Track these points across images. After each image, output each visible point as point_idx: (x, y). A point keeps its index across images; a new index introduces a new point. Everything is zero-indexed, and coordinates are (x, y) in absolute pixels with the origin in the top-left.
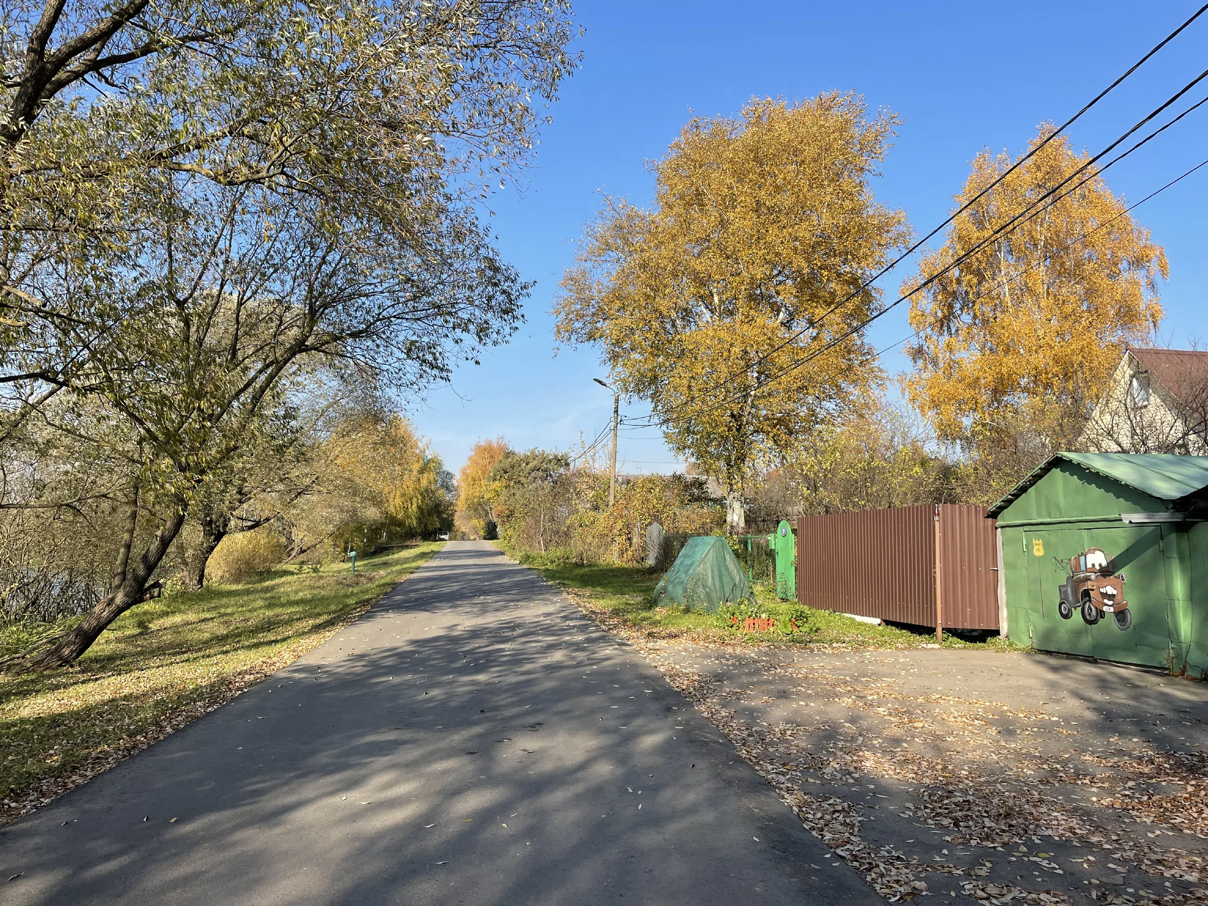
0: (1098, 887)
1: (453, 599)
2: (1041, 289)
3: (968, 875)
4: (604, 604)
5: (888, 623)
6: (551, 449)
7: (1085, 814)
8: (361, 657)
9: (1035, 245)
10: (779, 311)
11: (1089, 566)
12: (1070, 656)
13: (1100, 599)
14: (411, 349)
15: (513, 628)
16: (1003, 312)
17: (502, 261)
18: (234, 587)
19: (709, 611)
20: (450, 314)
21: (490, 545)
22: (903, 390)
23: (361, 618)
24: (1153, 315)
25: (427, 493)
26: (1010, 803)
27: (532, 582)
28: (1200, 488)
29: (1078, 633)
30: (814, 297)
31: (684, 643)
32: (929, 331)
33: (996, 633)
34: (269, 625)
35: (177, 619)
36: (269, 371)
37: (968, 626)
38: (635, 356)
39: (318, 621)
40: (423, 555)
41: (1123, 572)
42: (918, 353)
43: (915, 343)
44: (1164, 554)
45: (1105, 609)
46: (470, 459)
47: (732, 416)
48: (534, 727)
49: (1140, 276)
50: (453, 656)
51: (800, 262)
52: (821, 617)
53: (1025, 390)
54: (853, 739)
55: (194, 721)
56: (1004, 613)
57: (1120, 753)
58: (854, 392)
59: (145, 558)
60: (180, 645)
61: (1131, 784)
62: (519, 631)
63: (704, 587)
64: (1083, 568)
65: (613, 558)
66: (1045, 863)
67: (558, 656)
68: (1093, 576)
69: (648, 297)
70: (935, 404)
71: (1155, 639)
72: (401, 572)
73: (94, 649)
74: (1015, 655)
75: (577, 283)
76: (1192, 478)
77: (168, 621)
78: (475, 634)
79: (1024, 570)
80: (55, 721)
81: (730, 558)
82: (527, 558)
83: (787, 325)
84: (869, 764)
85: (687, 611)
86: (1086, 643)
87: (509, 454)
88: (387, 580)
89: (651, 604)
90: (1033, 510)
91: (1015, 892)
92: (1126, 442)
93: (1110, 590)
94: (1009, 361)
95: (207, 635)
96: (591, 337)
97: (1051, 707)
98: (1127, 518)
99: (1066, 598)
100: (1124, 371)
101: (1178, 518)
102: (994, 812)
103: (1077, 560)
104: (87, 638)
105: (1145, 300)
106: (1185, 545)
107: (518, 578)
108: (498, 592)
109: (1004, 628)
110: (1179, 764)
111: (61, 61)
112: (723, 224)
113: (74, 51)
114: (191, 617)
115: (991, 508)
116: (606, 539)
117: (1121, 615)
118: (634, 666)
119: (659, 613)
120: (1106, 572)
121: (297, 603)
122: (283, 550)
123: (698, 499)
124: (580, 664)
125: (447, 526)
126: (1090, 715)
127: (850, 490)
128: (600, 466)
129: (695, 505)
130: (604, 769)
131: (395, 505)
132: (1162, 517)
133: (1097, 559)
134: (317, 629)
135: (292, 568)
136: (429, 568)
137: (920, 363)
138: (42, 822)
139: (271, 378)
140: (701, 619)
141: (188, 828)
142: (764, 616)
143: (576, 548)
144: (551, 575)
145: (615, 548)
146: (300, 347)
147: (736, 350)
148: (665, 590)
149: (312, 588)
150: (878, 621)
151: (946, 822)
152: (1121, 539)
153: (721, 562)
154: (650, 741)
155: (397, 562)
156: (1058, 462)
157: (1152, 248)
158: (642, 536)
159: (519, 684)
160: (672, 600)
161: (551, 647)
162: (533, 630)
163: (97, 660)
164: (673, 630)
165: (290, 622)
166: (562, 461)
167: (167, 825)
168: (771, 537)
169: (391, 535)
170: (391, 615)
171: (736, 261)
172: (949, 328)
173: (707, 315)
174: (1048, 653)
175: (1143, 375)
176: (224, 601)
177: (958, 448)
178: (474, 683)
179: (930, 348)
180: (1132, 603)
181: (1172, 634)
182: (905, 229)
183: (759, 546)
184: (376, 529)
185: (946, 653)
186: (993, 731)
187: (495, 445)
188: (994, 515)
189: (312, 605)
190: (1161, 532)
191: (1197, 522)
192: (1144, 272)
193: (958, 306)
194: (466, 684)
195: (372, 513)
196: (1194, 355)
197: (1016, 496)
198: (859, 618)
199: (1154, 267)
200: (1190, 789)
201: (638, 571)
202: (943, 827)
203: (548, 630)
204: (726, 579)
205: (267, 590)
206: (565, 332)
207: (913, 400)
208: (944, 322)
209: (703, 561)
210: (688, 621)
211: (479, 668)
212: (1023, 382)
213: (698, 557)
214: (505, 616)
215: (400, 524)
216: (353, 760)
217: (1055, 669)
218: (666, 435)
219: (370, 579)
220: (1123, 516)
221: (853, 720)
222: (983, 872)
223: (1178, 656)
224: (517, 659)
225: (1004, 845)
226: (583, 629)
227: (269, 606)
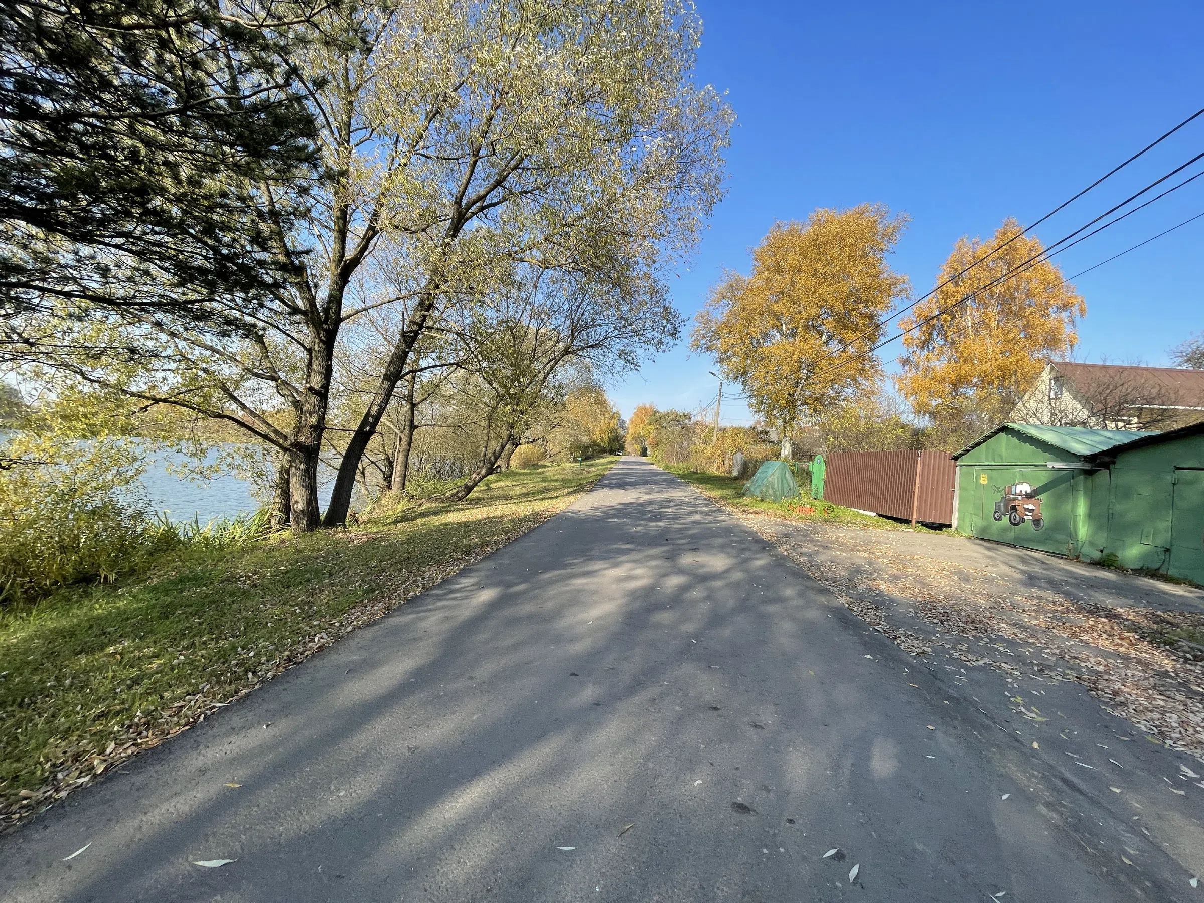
0: (1037, 665)
1: (634, 484)
2: (993, 324)
3: (954, 648)
4: (716, 493)
5: (880, 515)
6: (680, 410)
7: (1023, 627)
8: (597, 509)
9: (993, 296)
10: (822, 335)
11: (1018, 491)
12: (997, 542)
13: (1023, 511)
14: (622, 354)
15: (670, 501)
16: (965, 337)
17: (673, 306)
18: (523, 471)
19: (774, 501)
20: (642, 335)
21: (644, 459)
22: (895, 383)
23: (591, 490)
24: (1071, 341)
25: (612, 430)
26: (973, 616)
27: (673, 479)
28: (1105, 449)
29: (1005, 530)
30: (845, 327)
31: (762, 517)
32: (915, 348)
33: (949, 526)
34: (546, 490)
35: (502, 484)
36: (552, 363)
37: (932, 520)
38: (734, 359)
39: (571, 490)
40: (611, 462)
41: (1042, 497)
42: (906, 362)
43: (905, 355)
44: (1073, 489)
45: (1026, 517)
46: (635, 414)
47: (789, 394)
48: (695, 550)
49: (1065, 315)
50: (643, 513)
51: (839, 306)
52: (841, 510)
53: (975, 385)
54: (871, 574)
55: (531, 530)
56: (956, 515)
57: (1040, 598)
58: (865, 384)
59: (494, 453)
60: (507, 496)
61: (1049, 615)
62: (672, 504)
63: (773, 488)
64: (1013, 492)
65: (714, 470)
66: (1001, 648)
67: (697, 517)
68: (1020, 498)
69: (745, 326)
70: (914, 392)
71: (1060, 537)
72: (604, 469)
73: (472, 495)
74: (961, 539)
75: (705, 319)
76: (1099, 443)
77: (499, 484)
78: (650, 503)
79: (972, 492)
80: (466, 525)
81: (788, 474)
82: (667, 467)
83: (826, 343)
84: (883, 587)
85: (762, 500)
86: (1010, 536)
87: (656, 412)
88: (598, 472)
89: (741, 495)
90: (983, 456)
91: (986, 660)
92: (1046, 419)
93: (1031, 507)
94: (966, 367)
95: (518, 493)
96: (709, 348)
97: (990, 569)
98: (1050, 465)
99: (1000, 510)
100: (1046, 375)
101: (1087, 467)
102: (964, 619)
103: (1010, 488)
104: (469, 489)
105: (1067, 330)
106: (1089, 482)
107: (664, 477)
108: (656, 483)
109: (955, 523)
110: (1081, 608)
111: (469, 207)
112: (793, 284)
113: (474, 203)
114: (508, 483)
115: (955, 454)
116: (710, 460)
117: (1037, 522)
118: (739, 526)
119: (746, 500)
120: (1029, 496)
121: (556, 481)
122: (544, 455)
123: (764, 441)
124: (710, 522)
125: (621, 448)
126: (1019, 576)
127: (859, 439)
128: (709, 420)
129: (762, 444)
130: (738, 576)
131: (597, 436)
132: (1076, 465)
133: (1025, 488)
134: (570, 493)
135: (548, 464)
136: (616, 469)
137: (907, 368)
138: (483, 565)
139: (552, 368)
140: (770, 506)
141: (547, 576)
142: (808, 506)
143: (695, 463)
144: (682, 476)
145: (715, 465)
146: (566, 352)
147: (795, 357)
148: (748, 489)
149: (560, 473)
150: (875, 514)
151: (935, 621)
152: (1043, 477)
153: (783, 478)
154: (759, 563)
155: (598, 465)
156: (1004, 429)
157: (1075, 297)
158: (730, 459)
159: (681, 529)
160: (753, 495)
161: (691, 513)
162: (680, 504)
163: (472, 499)
164: (757, 510)
165: (556, 489)
166: (687, 417)
167: (537, 573)
168: (810, 464)
169: (593, 451)
170: (605, 489)
171: (799, 305)
172: (928, 347)
173: (778, 336)
174: (982, 539)
175: (1060, 379)
176: (522, 477)
177: (927, 418)
178: (657, 526)
179: (914, 358)
180: (1046, 517)
181: (1072, 535)
182: (906, 286)
183: (802, 469)
184: (586, 448)
185: (917, 535)
186: (956, 578)
187: (648, 406)
188: (956, 458)
189: (565, 482)
190: (1073, 474)
191: (1098, 470)
192: (1068, 314)
193: (935, 333)
194: (655, 526)
195: (585, 439)
196: (1104, 367)
197: (973, 448)
198: (861, 512)
199: (1075, 310)
200: (1091, 622)
201: (729, 478)
202: (933, 623)
203: (688, 504)
204: (785, 485)
205: (540, 473)
206: (696, 346)
207: (901, 390)
208: (924, 344)
209: (773, 474)
210: (763, 506)
211: (660, 520)
212: (975, 380)
213: (770, 471)
214: (665, 495)
215: (599, 445)
216: (612, 555)
217: (989, 549)
218: (750, 404)
219: (589, 472)
220: (1048, 463)
221: (870, 564)
222: (964, 648)
223: (1075, 549)
224: (676, 517)
225: (973, 636)
226: (707, 505)
227: (543, 481)
